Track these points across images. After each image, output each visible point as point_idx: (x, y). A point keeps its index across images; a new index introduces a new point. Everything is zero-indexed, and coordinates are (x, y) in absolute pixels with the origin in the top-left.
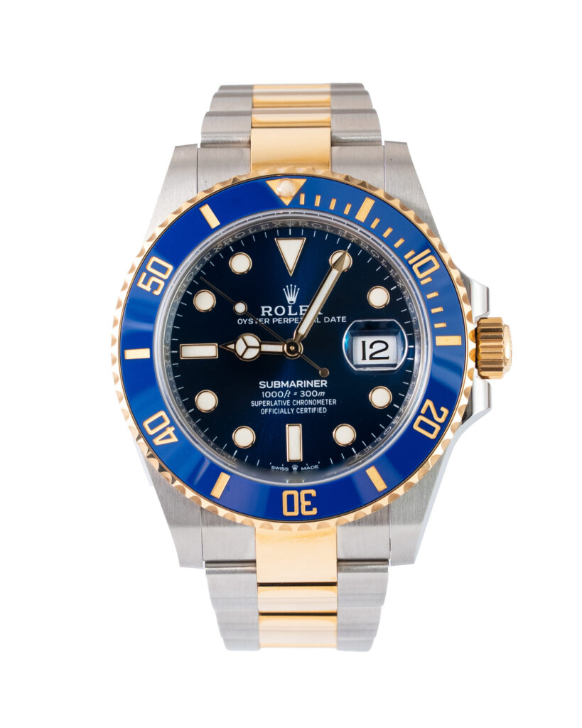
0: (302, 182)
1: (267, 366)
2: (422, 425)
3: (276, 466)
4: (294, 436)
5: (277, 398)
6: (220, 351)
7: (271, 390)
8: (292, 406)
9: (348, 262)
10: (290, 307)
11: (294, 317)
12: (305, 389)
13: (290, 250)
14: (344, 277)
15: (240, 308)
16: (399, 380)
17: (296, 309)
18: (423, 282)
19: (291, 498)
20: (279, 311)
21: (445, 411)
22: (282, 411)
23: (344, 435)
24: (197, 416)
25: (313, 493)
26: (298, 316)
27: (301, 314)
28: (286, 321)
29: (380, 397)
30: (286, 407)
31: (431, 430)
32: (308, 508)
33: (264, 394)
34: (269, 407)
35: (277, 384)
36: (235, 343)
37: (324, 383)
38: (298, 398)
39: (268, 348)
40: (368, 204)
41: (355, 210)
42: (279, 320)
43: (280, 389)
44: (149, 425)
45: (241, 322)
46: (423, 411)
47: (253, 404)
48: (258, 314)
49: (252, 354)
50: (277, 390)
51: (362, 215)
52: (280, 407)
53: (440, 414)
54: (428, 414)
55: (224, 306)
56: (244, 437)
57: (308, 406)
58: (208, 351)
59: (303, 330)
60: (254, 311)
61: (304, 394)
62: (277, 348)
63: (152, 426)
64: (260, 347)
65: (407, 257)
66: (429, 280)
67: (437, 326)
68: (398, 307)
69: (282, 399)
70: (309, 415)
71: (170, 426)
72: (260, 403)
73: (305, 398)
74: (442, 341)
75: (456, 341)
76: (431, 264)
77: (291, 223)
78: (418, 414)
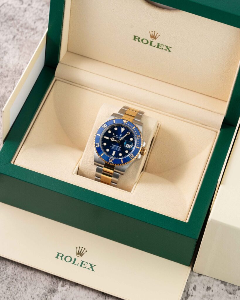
0: (127, 121)
1: (114, 143)
2: (130, 157)
3: (110, 155)
4: (114, 153)
6: (109, 139)
9: (129, 134)
12: (118, 147)
13: (123, 130)
14: (128, 135)
15: (114, 134)
16: (130, 150)
17: (121, 137)
19: (110, 159)
22: (114, 149)
23: (120, 155)
24: (103, 145)
25: (113, 160)
29: (127, 152)
31: (131, 158)
32: (112, 162)
35: (114, 145)
36: (111, 138)
37: (120, 147)
39: (115, 140)
40: (135, 127)
41: (133, 127)
42: (118, 138)
45: (113, 136)
47: (111, 147)
48: (116, 136)
49: (113, 140)
51: (133, 128)
53: (133, 156)
54: (132, 156)
55: (112, 133)
56: (108, 150)
57: (117, 149)
58: (108, 138)
59: (120, 140)
60: (115, 135)
62: (116, 141)
63: (97, 144)
65: (137, 135)
67: (137, 145)
68: (133, 141)
69: (114, 147)
70: (117, 151)
71: (99, 145)
74: (137, 147)
75: (139, 148)
76: (139, 137)
77: (124, 126)
78: (130, 155)
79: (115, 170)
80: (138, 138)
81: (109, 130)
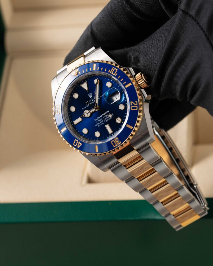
0: (78, 69)
1: (94, 115)
2: (133, 108)
3: (108, 137)
4: (108, 128)
5: (100, 121)
6: (82, 118)
7: (98, 120)
8: (104, 121)
10: (92, 99)
11: (94, 100)
12: (105, 115)
13: (85, 86)
17: (93, 98)
18: (115, 76)
19: (113, 142)
20: (90, 101)
21: (137, 102)
22: (103, 123)
25: (117, 138)
26: (95, 100)
27: (95, 99)
28: (93, 102)
30: (103, 122)
32: (118, 142)
33: (97, 122)
34: (99, 124)
36: (84, 114)
37: (108, 111)
38: (105, 118)
40: (94, 65)
41: (92, 68)
42: (91, 103)
43: (100, 119)
44: (74, 144)
45: (83, 109)
46: (131, 105)
47: (96, 126)
48: (85, 105)
49: (89, 115)
50: (99, 119)
51: (94, 69)
52: (102, 123)
53: (136, 103)
54: (133, 105)
55: (77, 107)
56: (97, 134)
57: (107, 119)
58: (79, 120)
59: (97, 102)
61: (105, 117)
62: (93, 110)
64: (90, 112)
65: (109, 72)
66: (117, 74)
67: (124, 83)
68: (115, 84)
69: (101, 121)
70: (109, 121)
71: (78, 142)
72: (97, 124)
73: (106, 117)
74: (127, 86)
75: (130, 84)
76: (115, 70)
77: (81, 80)
78: (130, 106)
79: (135, 148)
80: (114, 73)
81: (69, 108)
